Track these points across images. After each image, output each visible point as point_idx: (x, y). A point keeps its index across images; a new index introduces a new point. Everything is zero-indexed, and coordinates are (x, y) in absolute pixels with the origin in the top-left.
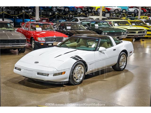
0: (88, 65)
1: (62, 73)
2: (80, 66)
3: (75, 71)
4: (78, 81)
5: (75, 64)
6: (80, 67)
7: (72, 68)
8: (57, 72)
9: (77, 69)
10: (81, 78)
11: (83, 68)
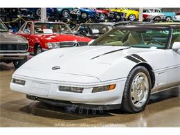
0: (156, 75)
1: (108, 88)
2: (142, 76)
3: (134, 85)
4: (139, 105)
5: (134, 70)
6: (141, 78)
7: (128, 78)
8: (100, 85)
9: (136, 80)
10: (144, 100)
11: (146, 79)
